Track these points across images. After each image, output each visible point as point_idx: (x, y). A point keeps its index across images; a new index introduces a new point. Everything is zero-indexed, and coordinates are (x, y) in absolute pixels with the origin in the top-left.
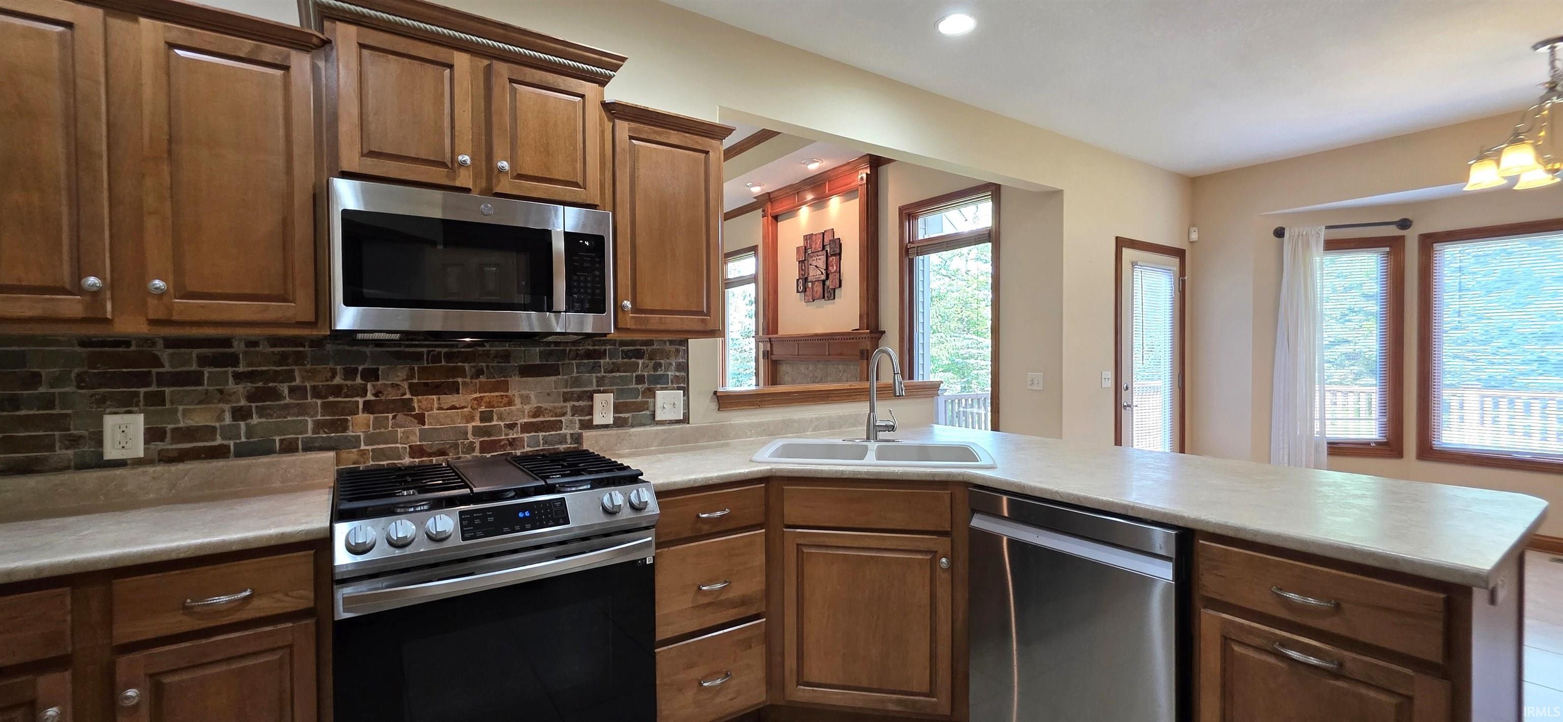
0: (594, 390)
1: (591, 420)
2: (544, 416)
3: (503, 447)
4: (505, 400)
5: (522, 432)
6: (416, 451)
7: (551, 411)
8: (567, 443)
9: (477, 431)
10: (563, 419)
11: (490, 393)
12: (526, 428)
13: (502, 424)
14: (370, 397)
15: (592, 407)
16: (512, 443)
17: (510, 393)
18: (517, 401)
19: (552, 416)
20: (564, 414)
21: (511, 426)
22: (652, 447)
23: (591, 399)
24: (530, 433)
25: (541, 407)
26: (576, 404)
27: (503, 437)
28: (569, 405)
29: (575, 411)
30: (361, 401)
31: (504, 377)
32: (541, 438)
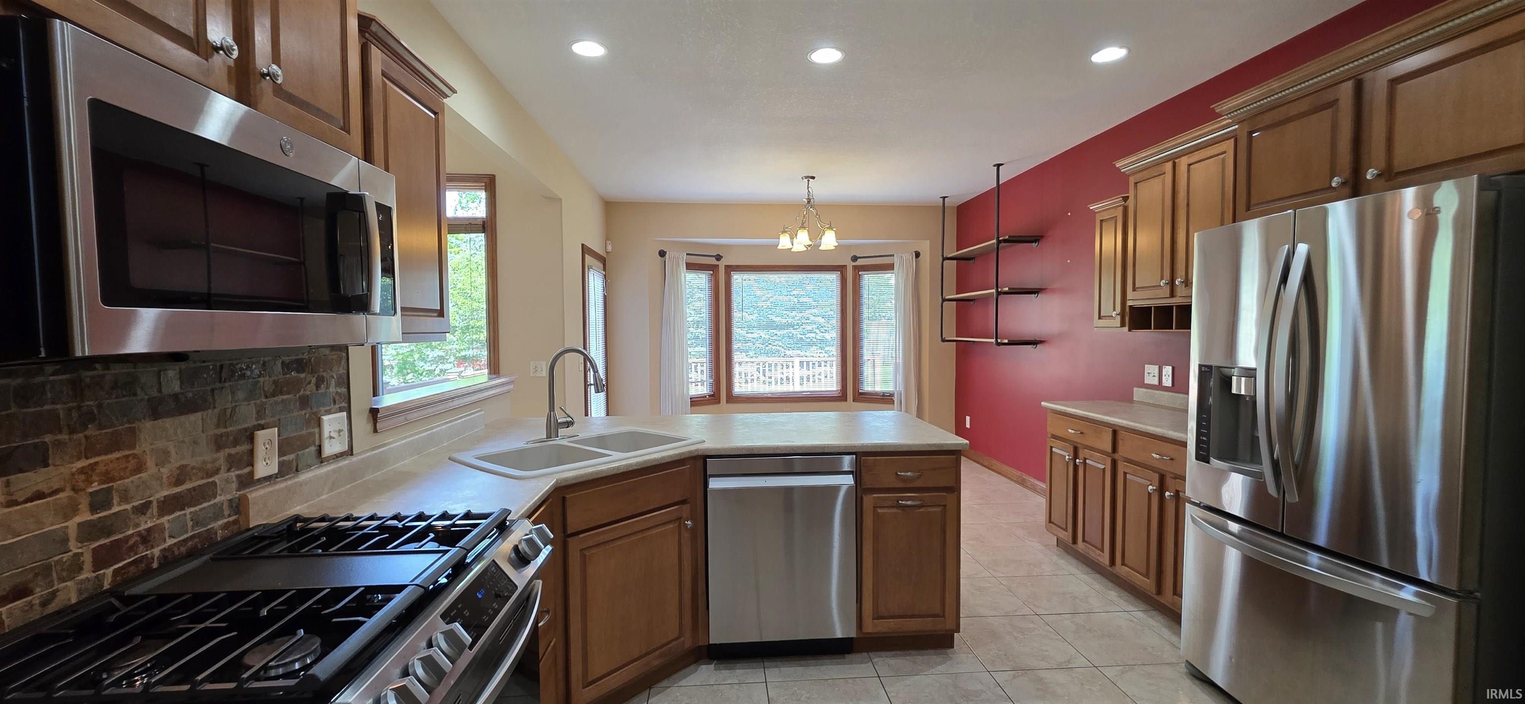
0: (254, 426)
1: (252, 473)
2: (191, 479)
3: (132, 549)
4: (133, 463)
5: (161, 514)
7: (200, 469)
8: (223, 517)
9: (88, 532)
10: (216, 479)
11: (106, 454)
12: (170, 505)
13: (128, 507)
15: (251, 452)
16: (146, 538)
17: (137, 451)
18: (150, 463)
19: (202, 478)
20: (217, 471)
21: (143, 509)
22: (323, 495)
23: (251, 439)
24: (173, 512)
25: (186, 466)
26: (233, 451)
27: (130, 532)
28: (222, 455)
29: (233, 462)
31: (129, 422)
32: (188, 517)
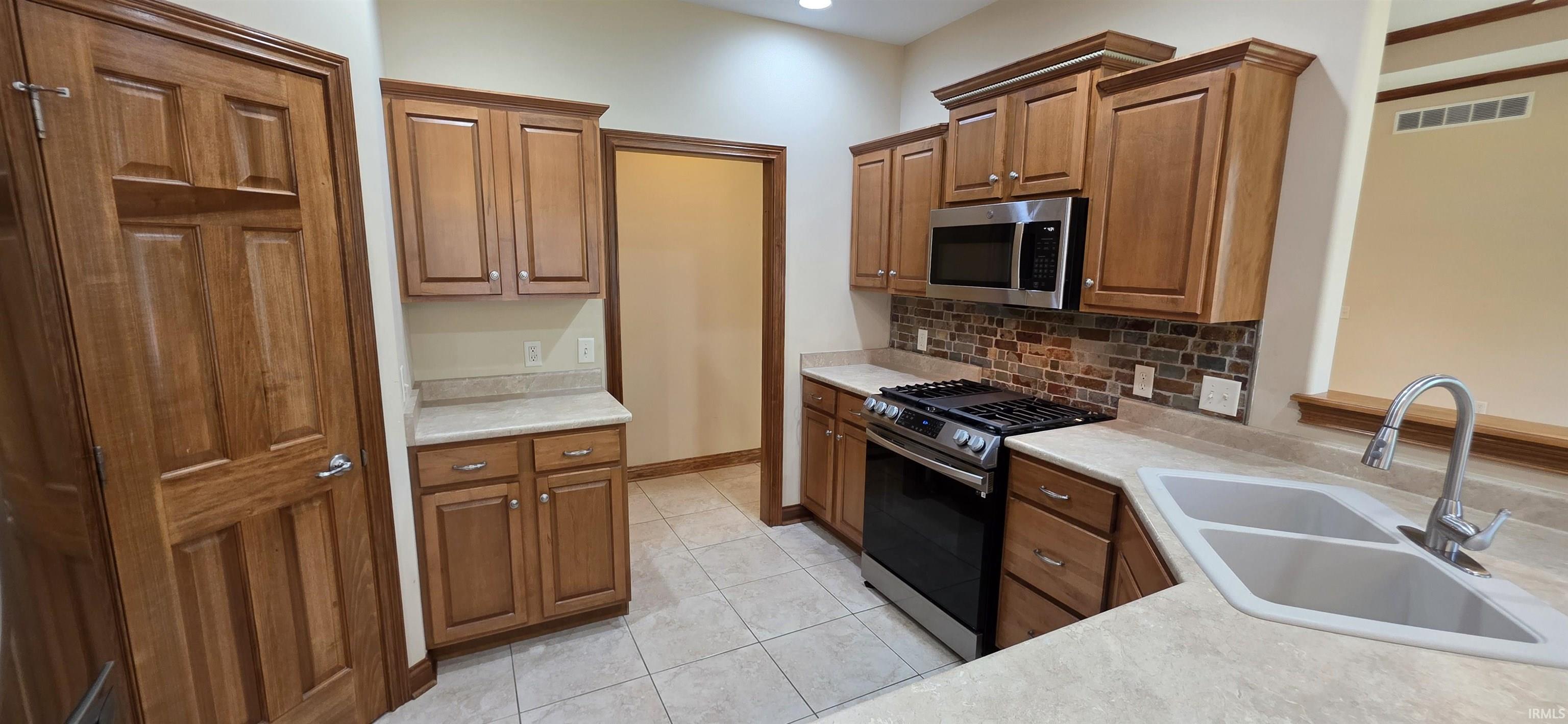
0: (1137, 361)
1: (1132, 389)
2: (1093, 375)
3: (1062, 392)
4: (1067, 355)
5: (1076, 384)
6: (1016, 379)
7: (1099, 372)
8: (1108, 404)
9: (1050, 376)
10: (1108, 381)
11: (1059, 347)
12: (1079, 382)
13: (1063, 373)
14: (998, 337)
15: (1133, 377)
16: (1068, 390)
17: (1071, 350)
18: (1076, 358)
19: (1099, 377)
20: (1109, 378)
21: (1069, 377)
22: (1188, 435)
23: (1133, 368)
24: (1081, 386)
25: (1091, 367)
26: (1121, 370)
27: (1063, 385)
28: (1115, 369)
29: (1119, 377)
30: (994, 339)
31: (1068, 336)
32: (1088, 393)
